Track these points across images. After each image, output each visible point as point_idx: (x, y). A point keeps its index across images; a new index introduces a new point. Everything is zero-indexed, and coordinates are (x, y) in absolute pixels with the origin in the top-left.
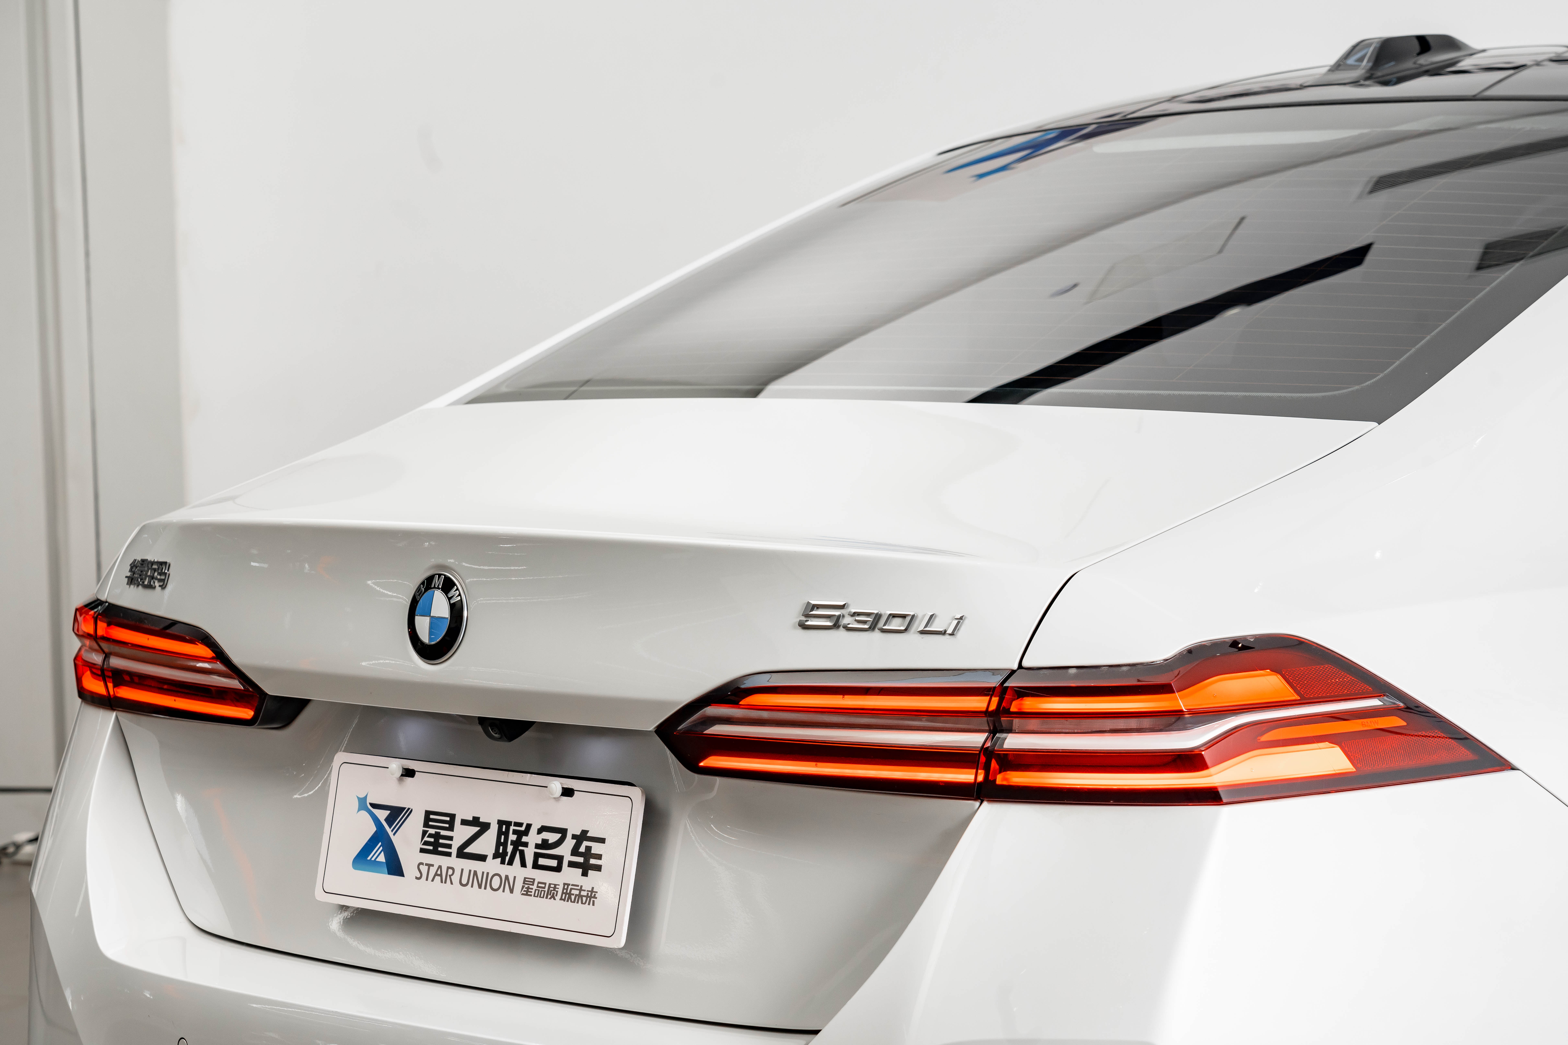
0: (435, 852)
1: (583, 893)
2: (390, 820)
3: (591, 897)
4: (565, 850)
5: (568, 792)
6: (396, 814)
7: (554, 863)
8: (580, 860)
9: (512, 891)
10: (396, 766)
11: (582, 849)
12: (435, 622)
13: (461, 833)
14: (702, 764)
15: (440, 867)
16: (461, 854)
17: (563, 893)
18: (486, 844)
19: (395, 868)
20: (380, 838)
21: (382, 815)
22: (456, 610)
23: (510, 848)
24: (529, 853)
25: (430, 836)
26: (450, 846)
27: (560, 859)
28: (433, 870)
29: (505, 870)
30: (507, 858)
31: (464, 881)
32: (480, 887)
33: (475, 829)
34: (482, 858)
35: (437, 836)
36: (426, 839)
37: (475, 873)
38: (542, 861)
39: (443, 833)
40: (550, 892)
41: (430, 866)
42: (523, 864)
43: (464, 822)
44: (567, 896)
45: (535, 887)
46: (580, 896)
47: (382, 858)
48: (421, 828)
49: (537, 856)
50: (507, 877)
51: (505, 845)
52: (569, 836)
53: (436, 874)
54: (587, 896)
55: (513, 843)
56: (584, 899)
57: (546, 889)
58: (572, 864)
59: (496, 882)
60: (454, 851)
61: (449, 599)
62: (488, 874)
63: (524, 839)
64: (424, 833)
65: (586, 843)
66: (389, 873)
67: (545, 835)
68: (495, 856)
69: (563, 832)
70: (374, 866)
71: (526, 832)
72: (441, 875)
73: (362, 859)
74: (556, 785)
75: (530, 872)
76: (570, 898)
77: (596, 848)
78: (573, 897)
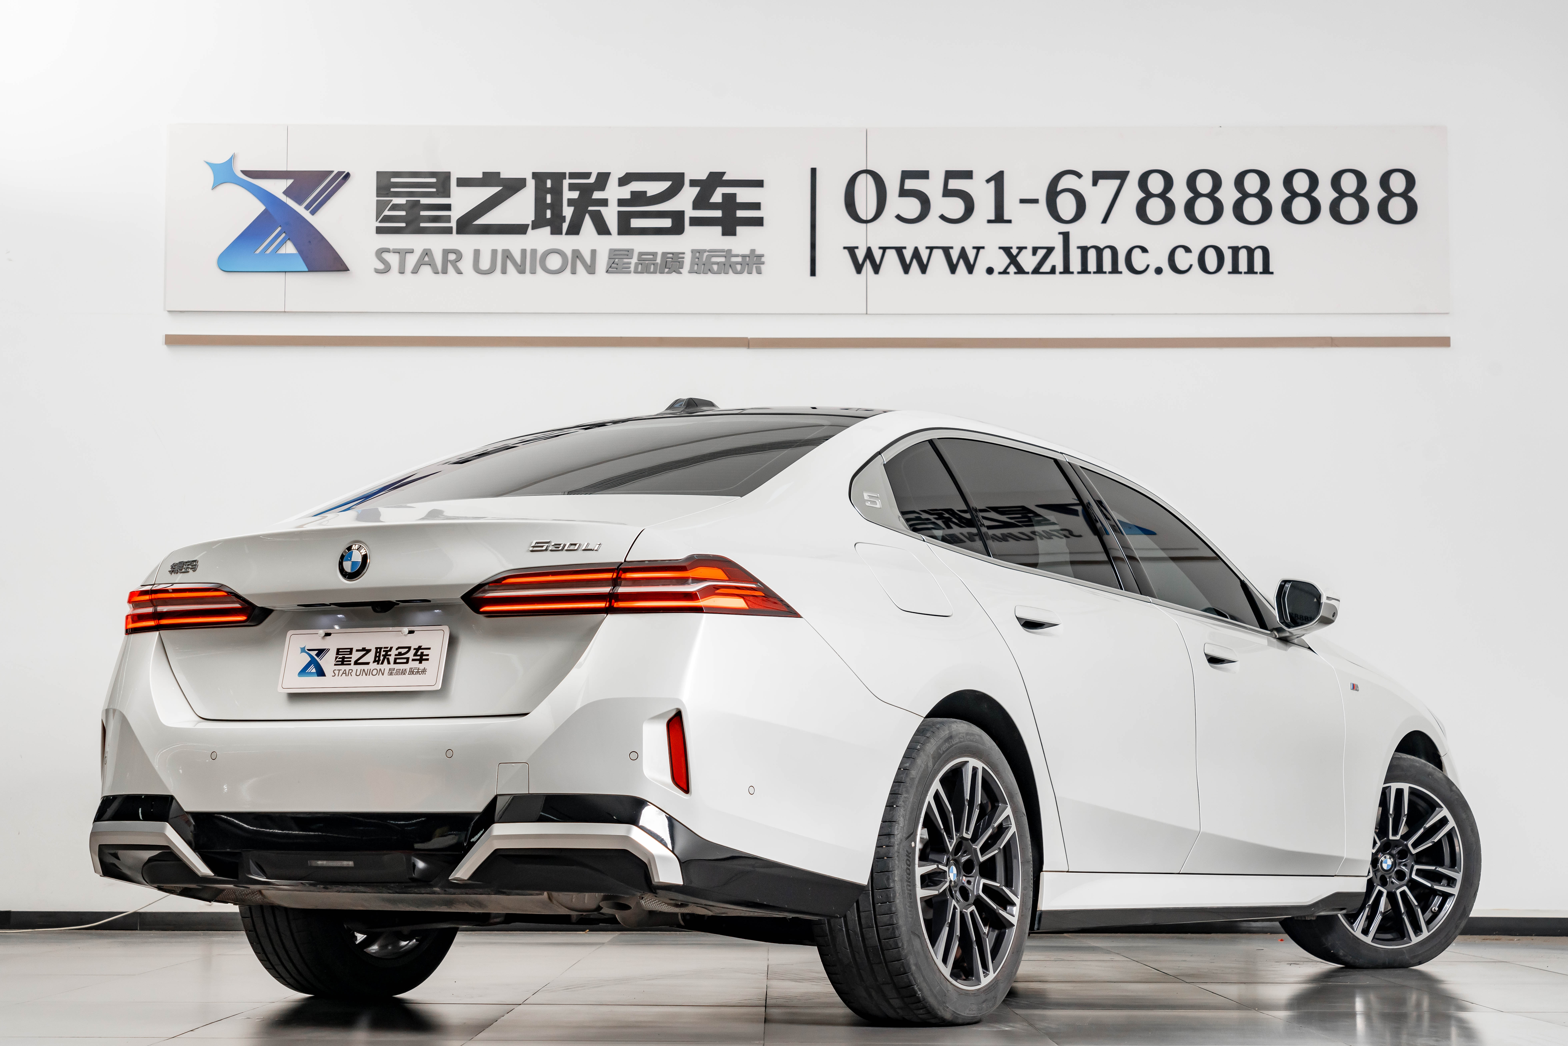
0: (342, 664)
1: (419, 670)
2: (318, 655)
3: (424, 671)
4: (411, 655)
5: (411, 632)
6: (321, 652)
7: (405, 661)
8: (419, 657)
9: (383, 674)
10: (322, 632)
11: (419, 653)
12: (354, 563)
13: (355, 656)
14: (481, 610)
15: (345, 670)
16: (356, 663)
17: (409, 672)
18: (370, 657)
19: (321, 673)
20: (313, 662)
21: (314, 653)
22: (365, 558)
23: (382, 658)
24: (392, 659)
25: (340, 658)
26: (350, 661)
27: (408, 659)
28: (341, 672)
29: (379, 667)
30: (380, 662)
31: (358, 674)
32: (366, 675)
33: (363, 653)
34: (368, 663)
35: (344, 658)
36: (337, 660)
37: (364, 670)
38: (398, 661)
39: (346, 656)
40: (403, 672)
41: (339, 670)
42: (389, 663)
43: (357, 651)
44: (412, 672)
45: (395, 671)
46: (418, 672)
47: (314, 670)
48: (335, 656)
49: (395, 659)
50: (380, 670)
51: (379, 657)
52: (412, 649)
53: (343, 673)
54: (422, 672)
55: (383, 655)
56: (420, 673)
57: (401, 671)
58: (413, 660)
59: (375, 672)
60: (352, 663)
61: (361, 553)
62: (370, 669)
63: (389, 653)
64: (336, 658)
65: (420, 651)
66: (318, 676)
67: (400, 650)
68: (374, 662)
69: (409, 648)
70: (311, 674)
71: (390, 650)
72: (346, 673)
73: (304, 672)
74: (406, 630)
75: (392, 666)
76: (413, 673)
77: (426, 652)
78: (414, 673)
